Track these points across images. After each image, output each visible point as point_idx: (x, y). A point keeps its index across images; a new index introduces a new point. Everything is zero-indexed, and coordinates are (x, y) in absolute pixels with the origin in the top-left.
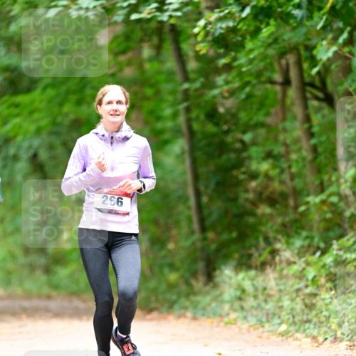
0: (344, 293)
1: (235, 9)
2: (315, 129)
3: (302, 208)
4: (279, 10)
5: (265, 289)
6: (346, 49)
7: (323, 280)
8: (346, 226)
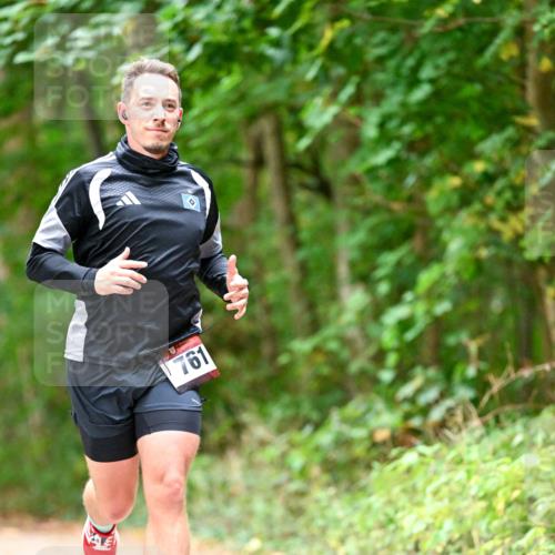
0: (348, 490)
1: (178, 48)
2: (304, 235)
3: (283, 359)
4: (246, 49)
5: (225, 485)
6: (352, 112)
7: (315, 471)
8: (352, 386)
